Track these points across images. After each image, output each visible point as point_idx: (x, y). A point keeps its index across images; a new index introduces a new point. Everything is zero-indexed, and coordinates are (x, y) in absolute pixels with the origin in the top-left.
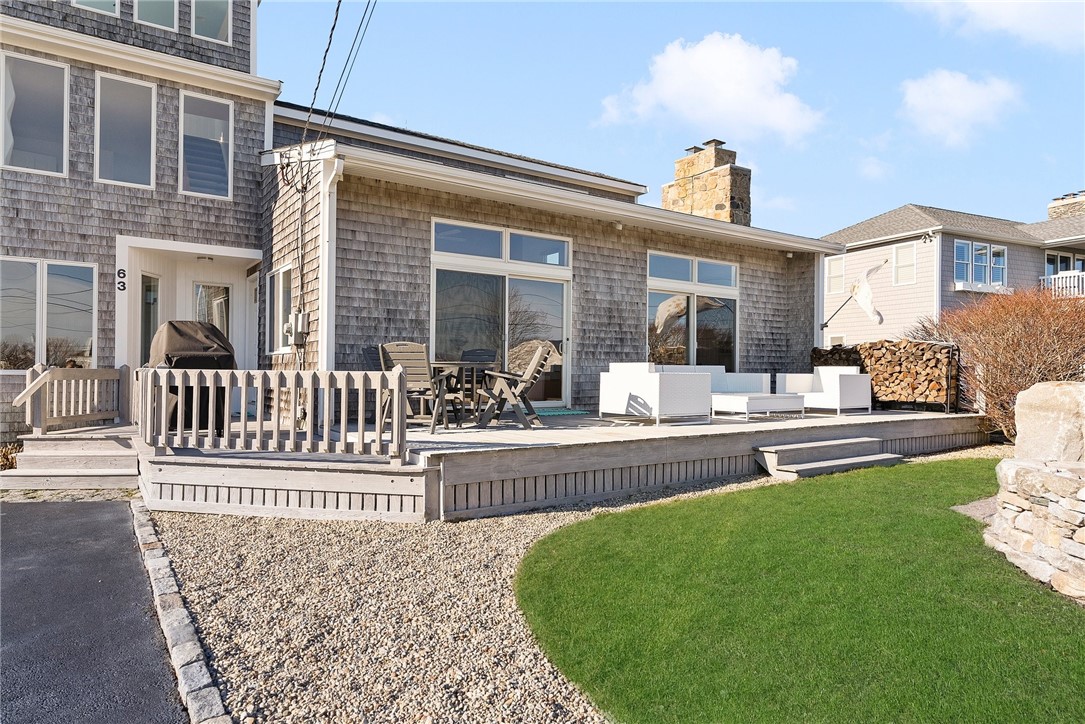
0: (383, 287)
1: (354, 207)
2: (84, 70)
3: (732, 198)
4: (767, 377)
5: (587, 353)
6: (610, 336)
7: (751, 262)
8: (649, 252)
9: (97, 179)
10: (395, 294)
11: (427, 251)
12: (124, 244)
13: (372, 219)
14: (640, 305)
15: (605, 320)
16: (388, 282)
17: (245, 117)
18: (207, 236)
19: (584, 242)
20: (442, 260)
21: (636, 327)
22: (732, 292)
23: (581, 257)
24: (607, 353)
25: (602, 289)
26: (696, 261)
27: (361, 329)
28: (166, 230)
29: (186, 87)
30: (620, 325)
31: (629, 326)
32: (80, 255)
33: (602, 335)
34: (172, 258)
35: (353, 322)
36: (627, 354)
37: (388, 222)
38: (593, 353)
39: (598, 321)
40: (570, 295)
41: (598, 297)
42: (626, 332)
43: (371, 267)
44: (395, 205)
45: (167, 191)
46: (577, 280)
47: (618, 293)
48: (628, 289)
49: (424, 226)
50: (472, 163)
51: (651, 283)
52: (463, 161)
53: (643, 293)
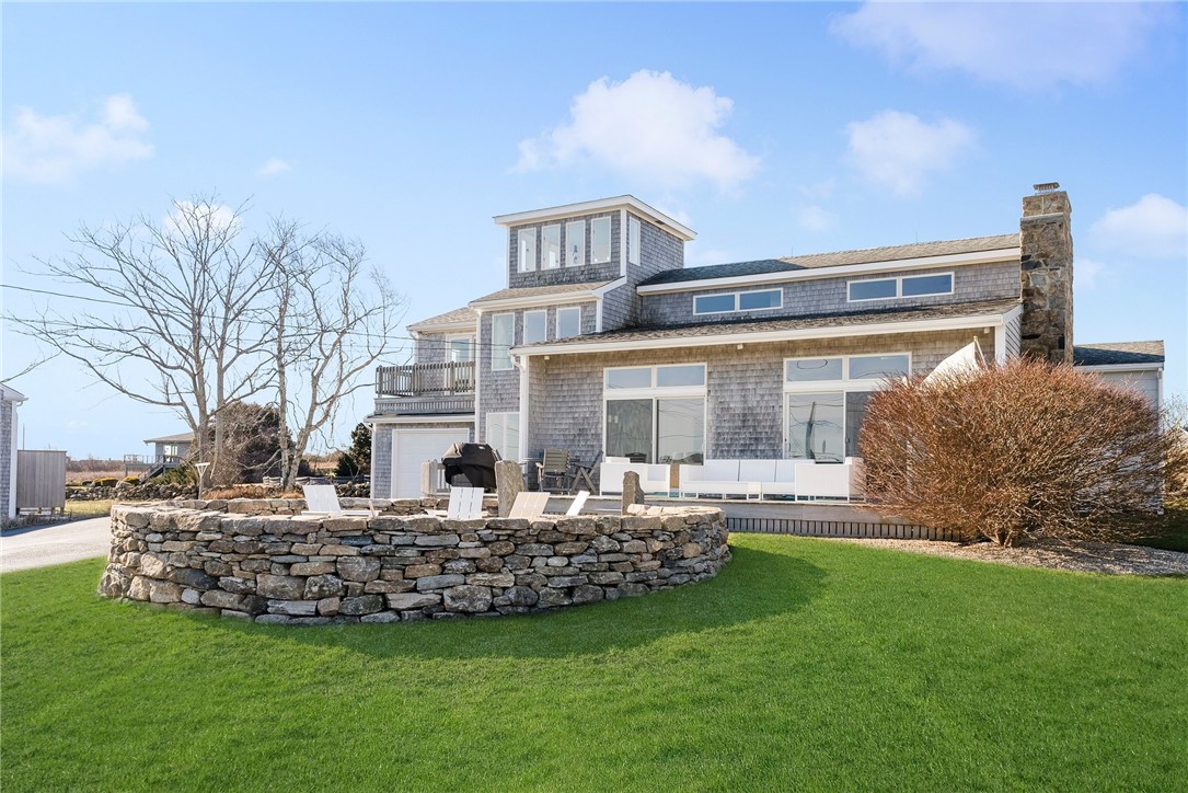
0: (576, 415)
1: (562, 371)
2: (520, 312)
5: (722, 451)
6: (745, 435)
8: (786, 360)
10: (584, 419)
11: (601, 389)
13: (571, 376)
14: (777, 409)
15: (740, 424)
17: (586, 314)
19: (719, 363)
20: (610, 394)
21: (772, 427)
23: (714, 375)
24: (741, 451)
25: (737, 398)
26: (846, 359)
27: (565, 441)
29: (559, 306)
30: (754, 426)
31: (764, 427)
33: (736, 436)
35: (562, 438)
36: (762, 451)
37: (579, 376)
38: (728, 451)
39: (731, 424)
40: (707, 407)
41: (732, 405)
42: (761, 433)
43: (570, 405)
44: (584, 365)
46: (712, 394)
47: (752, 401)
48: (763, 396)
49: (600, 375)
50: (812, 281)
51: (790, 387)
52: (802, 283)
53: (780, 396)
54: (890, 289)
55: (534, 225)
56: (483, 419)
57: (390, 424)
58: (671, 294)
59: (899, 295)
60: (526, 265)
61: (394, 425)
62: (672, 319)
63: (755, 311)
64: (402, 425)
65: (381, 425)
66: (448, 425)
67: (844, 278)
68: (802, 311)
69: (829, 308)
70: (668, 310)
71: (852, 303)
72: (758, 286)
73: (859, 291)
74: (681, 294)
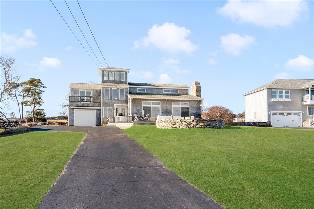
2: (111, 88)
3: (197, 91)
4: (184, 117)
6: (167, 112)
7: (191, 102)
8: (173, 102)
9: (112, 99)
11: (142, 104)
12: (115, 105)
14: (171, 109)
16: (138, 108)
17: (126, 90)
18: (122, 103)
21: (170, 112)
22: (188, 106)
23: (162, 103)
28: (118, 103)
29: (120, 88)
32: (111, 107)
34: (119, 106)
36: (169, 115)
37: (137, 102)
38: (164, 115)
39: (164, 111)
41: (164, 108)
43: (136, 107)
44: (138, 100)
45: (118, 99)
46: (161, 106)
47: (167, 108)
48: (169, 107)
49: (142, 102)
50: (158, 88)
51: (173, 106)
52: (156, 88)
53: (172, 107)
54: (170, 91)
55: (108, 71)
56: (102, 108)
57: (73, 108)
58: (133, 88)
59: (171, 92)
60: (105, 78)
61: (75, 109)
62: (133, 92)
63: (148, 92)
64: (77, 109)
65: (71, 108)
66: (90, 109)
67: (163, 89)
68: (156, 93)
69: (161, 93)
70: (132, 90)
71: (164, 93)
72: (150, 88)
73: (165, 91)
74: (135, 88)
